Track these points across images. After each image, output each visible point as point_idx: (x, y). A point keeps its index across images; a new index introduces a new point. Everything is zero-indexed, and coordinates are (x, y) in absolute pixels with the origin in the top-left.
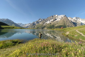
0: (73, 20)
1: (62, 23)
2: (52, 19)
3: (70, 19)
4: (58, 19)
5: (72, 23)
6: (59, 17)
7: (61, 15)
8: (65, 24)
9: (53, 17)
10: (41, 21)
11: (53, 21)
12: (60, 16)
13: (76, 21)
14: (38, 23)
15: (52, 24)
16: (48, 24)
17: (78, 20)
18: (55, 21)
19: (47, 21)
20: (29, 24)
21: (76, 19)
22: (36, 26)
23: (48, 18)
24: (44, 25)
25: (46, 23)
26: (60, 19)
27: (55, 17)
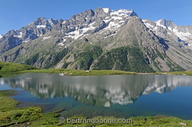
0: (156, 28)
1: (127, 39)
2: (90, 22)
3: (148, 25)
4: (112, 24)
5: (157, 40)
6: (115, 18)
7: (120, 11)
8: (135, 42)
9: (93, 14)
11: (96, 31)
12: (117, 13)
13: (165, 32)
15: (94, 41)
16: (78, 42)
17: (170, 28)
18: (101, 32)
19: (74, 30)
21: (164, 27)
22: (24, 50)
23: (75, 17)
24: (61, 44)
25: (69, 36)
26: (119, 26)
27: (102, 16)
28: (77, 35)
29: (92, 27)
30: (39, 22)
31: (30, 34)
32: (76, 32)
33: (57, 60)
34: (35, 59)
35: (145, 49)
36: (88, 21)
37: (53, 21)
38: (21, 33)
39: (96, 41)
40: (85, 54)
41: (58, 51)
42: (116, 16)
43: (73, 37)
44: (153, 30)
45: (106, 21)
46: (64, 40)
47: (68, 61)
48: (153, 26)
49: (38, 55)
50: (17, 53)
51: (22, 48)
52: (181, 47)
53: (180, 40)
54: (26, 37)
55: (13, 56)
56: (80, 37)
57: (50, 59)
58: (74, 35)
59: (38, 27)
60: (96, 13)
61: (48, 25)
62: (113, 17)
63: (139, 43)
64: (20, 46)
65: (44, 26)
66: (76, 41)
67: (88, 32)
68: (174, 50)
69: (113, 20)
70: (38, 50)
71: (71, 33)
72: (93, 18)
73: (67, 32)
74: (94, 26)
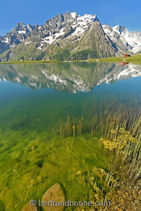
0: (112, 33)
1: (88, 43)
2: (61, 27)
3: (106, 31)
4: (78, 29)
5: (110, 44)
6: (81, 23)
7: (86, 16)
8: (94, 45)
9: (63, 20)
10: (25, 36)
11: (66, 36)
12: (82, 18)
13: (118, 37)
14: (18, 42)
15: (64, 46)
16: (52, 46)
17: (122, 34)
18: (69, 37)
19: (48, 35)
21: (119, 33)
23: (48, 22)
24: (40, 48)
25: (45, 41)
26: (84, 31)
27: (70, 21)
28: (51, 40)
29: (62, 33)
30: (19, 28)
31: (15, 39)
32: (50, 38)
35: (100, 51)
36: (59, 26)
37: (31, 27)
38: (7, 38)
39: (65, 45)
40: (57, 56)
41: (37, 54)
42: (82, 21)
43: (48, 42)
44: (109, 35)
45: (73, 27)
46: (42, 45)
48: (110, 32)
49: (23, 57)
50: (8, 56)
51: (10, 52)
52: (127, 50)
53: (128, 45)
54: (11, 43)
55: (5, 59)
56: (53, 42)
58: (48, 40)
59: (20, 32)
60: (65, 19)
61: (27, 31)
62: (79, 23)
63: (97, 47)
64: (8, 51)
65: (24, 32)
66: (50, 46)
67: (60, 37)
68: (121, 53)
69: (79, 26)
70: (23, 53)
71: (47, 38)
72: (63, 24)
73: (43, 38)
74: (64, 31)
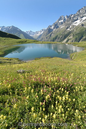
10: (62, 23)
19: (77, 20)
20: (43, 30)
22: (53, 34)
23: (79, 11)
24: (69, 29)
25: (73, 24)
28: (78, 23)
30: (60, 19)
31: (56, 26)
33: (65, 37)
34: (56, 38)
37: (68, 17)
38: (53, 26)
41: (66, 33)
46: (71, 27)
47: (70, 38)
49: (57, 36)
50: (51, 35)
54: (54, 28)
55: (49, 37)
57: (62, 37)
58: (76, 23)
59: (60, 21)
61: (65, 20)
64: (51, 33)
65: (62, 21)
70: (58, 33)
71: (75, 22)
73: (73, 22)
